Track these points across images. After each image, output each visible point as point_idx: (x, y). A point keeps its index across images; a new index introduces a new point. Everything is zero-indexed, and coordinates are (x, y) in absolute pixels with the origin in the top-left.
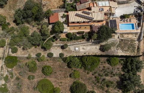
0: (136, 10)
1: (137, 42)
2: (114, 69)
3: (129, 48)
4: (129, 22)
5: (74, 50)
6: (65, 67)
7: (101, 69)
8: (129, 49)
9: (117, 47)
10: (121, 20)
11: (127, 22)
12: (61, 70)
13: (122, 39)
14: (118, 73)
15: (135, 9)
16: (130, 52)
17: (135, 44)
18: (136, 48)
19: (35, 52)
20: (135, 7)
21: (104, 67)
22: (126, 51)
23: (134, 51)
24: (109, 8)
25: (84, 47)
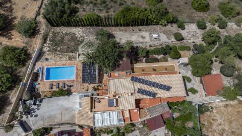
0: (35, 107)
1: (46, 49)
2: (91, 10)
3: (63, 38)
4: (54, 84)
5: (161, 36)
6: (171, 10)
7: (112, 9)
8: (61, 38)
9: (83, 41)
10: (70, 86)
11: (59, 84)
12: (178, 6)
13: (71, 54)
14: (86, 5)
15: (36, 110)
16: (62, 32)
17: (49, 47)
18: (48, 39)
19: (231, 31)
20: (36, 116)
21: (108, 12)
22: (69, 34)
23: (54, 34)
24: (95, 108)
25: (141, 40)
